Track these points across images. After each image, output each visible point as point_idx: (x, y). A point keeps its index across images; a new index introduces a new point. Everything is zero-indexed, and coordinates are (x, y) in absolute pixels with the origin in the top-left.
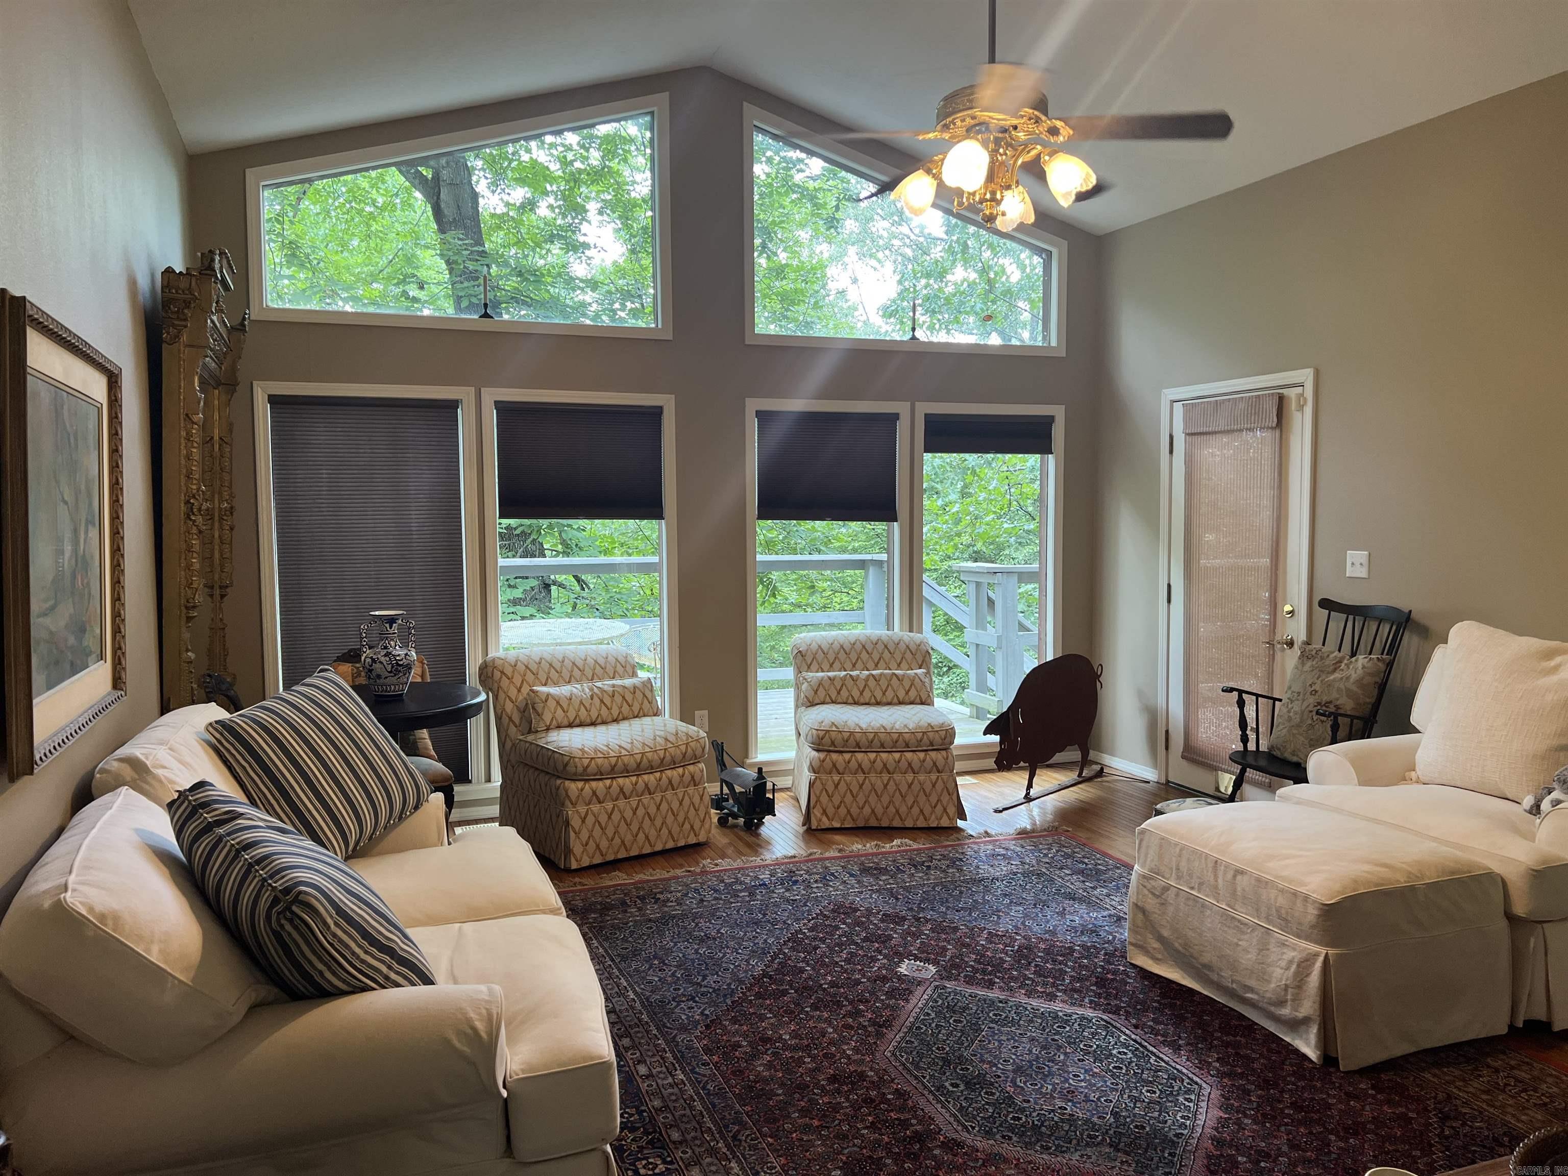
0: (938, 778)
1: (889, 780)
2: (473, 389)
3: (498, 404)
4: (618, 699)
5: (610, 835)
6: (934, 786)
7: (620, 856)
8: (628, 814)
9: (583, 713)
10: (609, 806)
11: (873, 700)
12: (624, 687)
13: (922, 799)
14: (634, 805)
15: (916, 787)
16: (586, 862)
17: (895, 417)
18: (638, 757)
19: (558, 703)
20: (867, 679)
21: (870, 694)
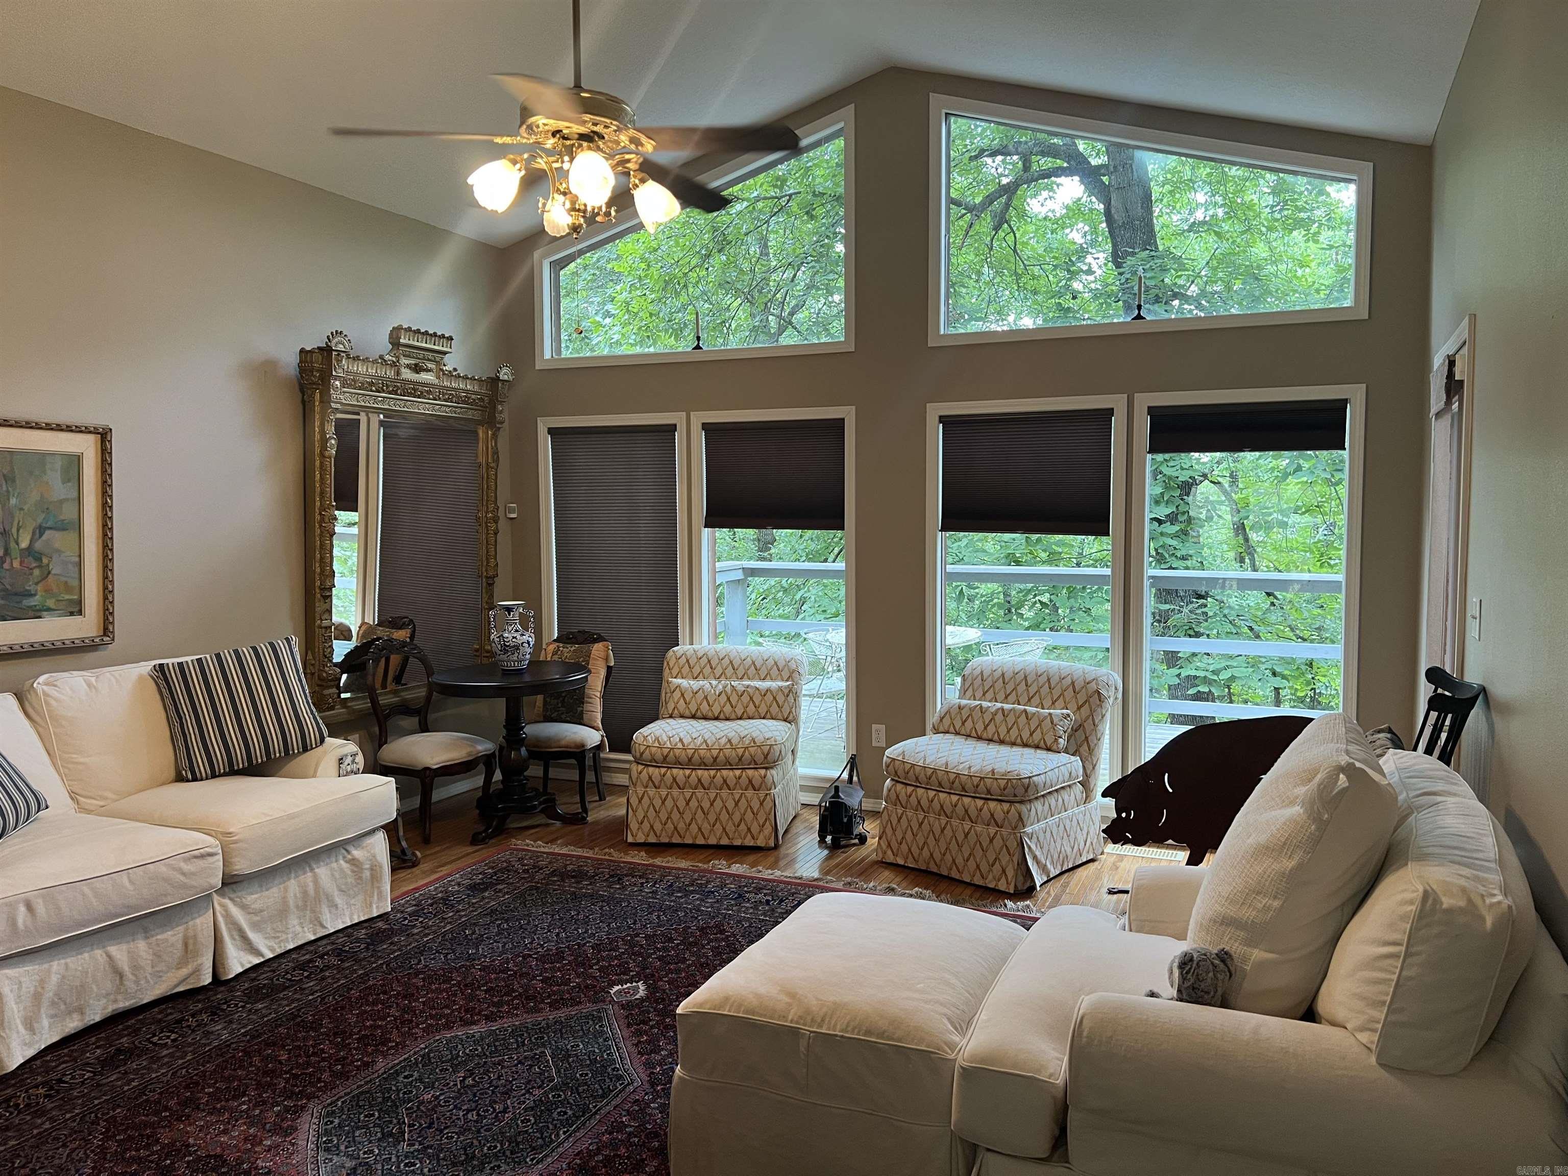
0: (996, 833)
1: (947, 823)
2: (684, 413)
3: (705, 426)
4: (745, 698)
5: (664, 819)
6: (991, 841)
7: (674, 841)
8: (681, 804)
9: (705, 707)
10: (664, 792)
11: (996, 737)
12: (757, 689)
13: (979, 853)
14: (688, 796)
15: (972, 837)
16: (641, 839)
17: (1109, 413)
18: (690, 752)
19: (682, 695)
20: (995, 714)
21: (994, 730)
